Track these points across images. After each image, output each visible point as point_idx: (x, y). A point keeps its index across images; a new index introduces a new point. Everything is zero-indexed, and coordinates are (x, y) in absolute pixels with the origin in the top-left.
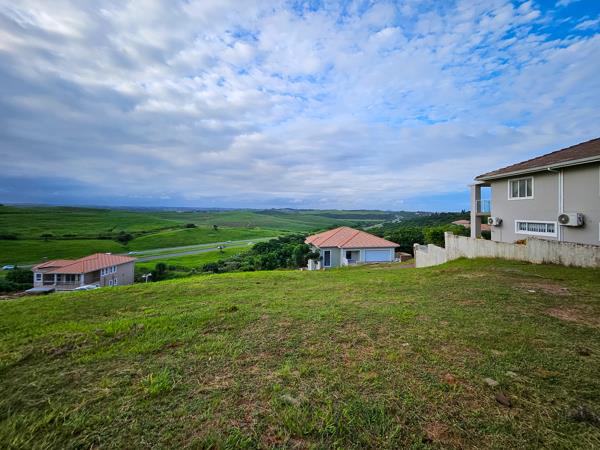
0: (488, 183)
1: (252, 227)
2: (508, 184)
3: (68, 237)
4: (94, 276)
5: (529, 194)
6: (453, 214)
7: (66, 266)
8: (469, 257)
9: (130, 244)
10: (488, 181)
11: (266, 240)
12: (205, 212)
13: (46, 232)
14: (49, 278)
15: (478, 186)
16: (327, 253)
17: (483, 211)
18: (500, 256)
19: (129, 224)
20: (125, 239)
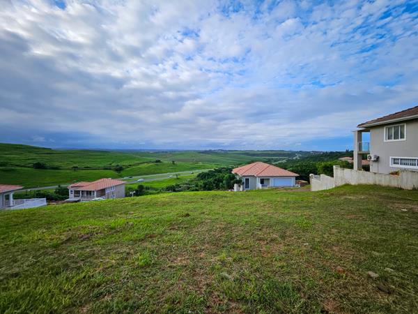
0: (368, 129)
1: (197, 162)
2: (385, 129)
3: (87, 168)
4: (102, 192)
5: (402, 136)
6: (339, 153)
7: (86, 186)
8: (353, 184)
9: (122, 173)
10: (368, 128)
11: (206, 171)
12: (166, 152)
13: (75, 165)
14: (77, 192)
15: (360, 132)
16: (247, 180)
17: (364, 150)
18: (377, 183)
19: (121, 160)
20: (119, 169)
